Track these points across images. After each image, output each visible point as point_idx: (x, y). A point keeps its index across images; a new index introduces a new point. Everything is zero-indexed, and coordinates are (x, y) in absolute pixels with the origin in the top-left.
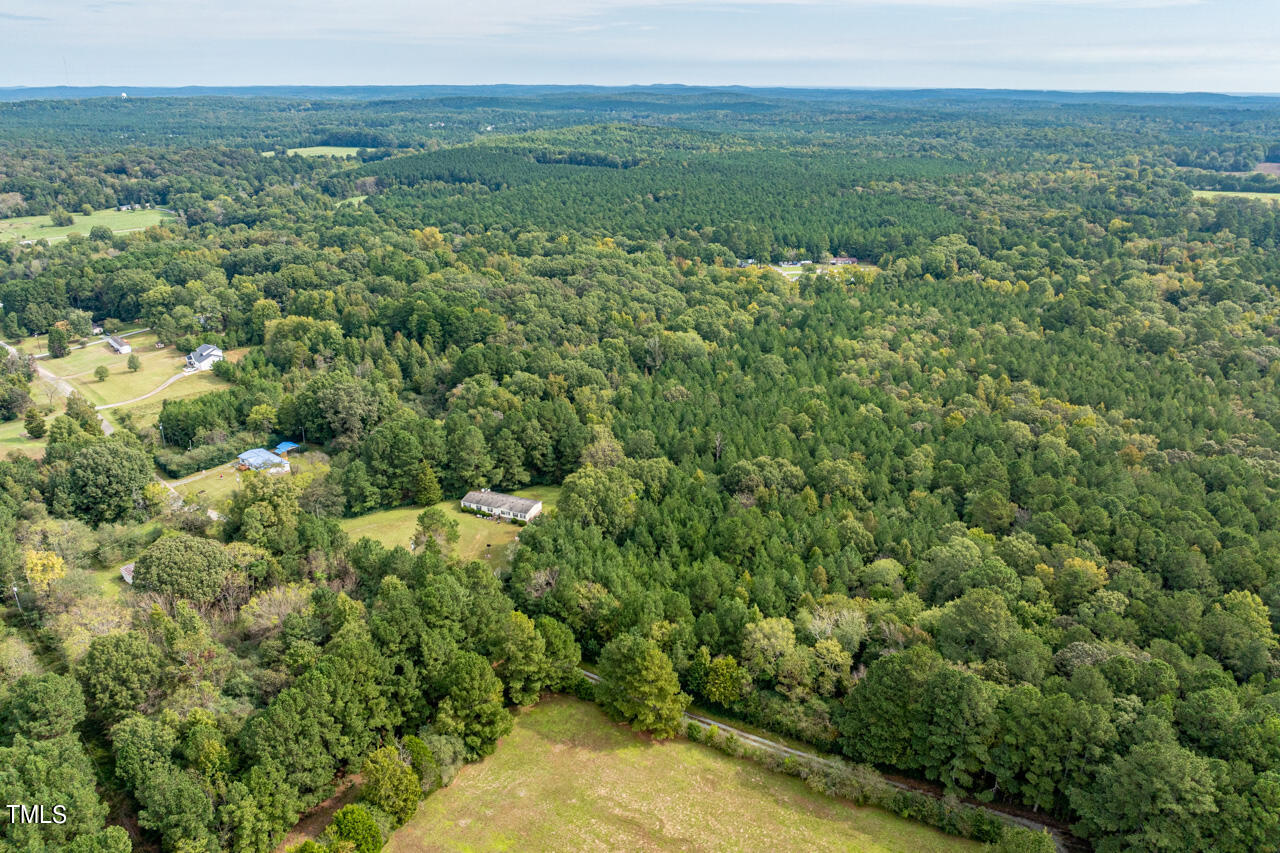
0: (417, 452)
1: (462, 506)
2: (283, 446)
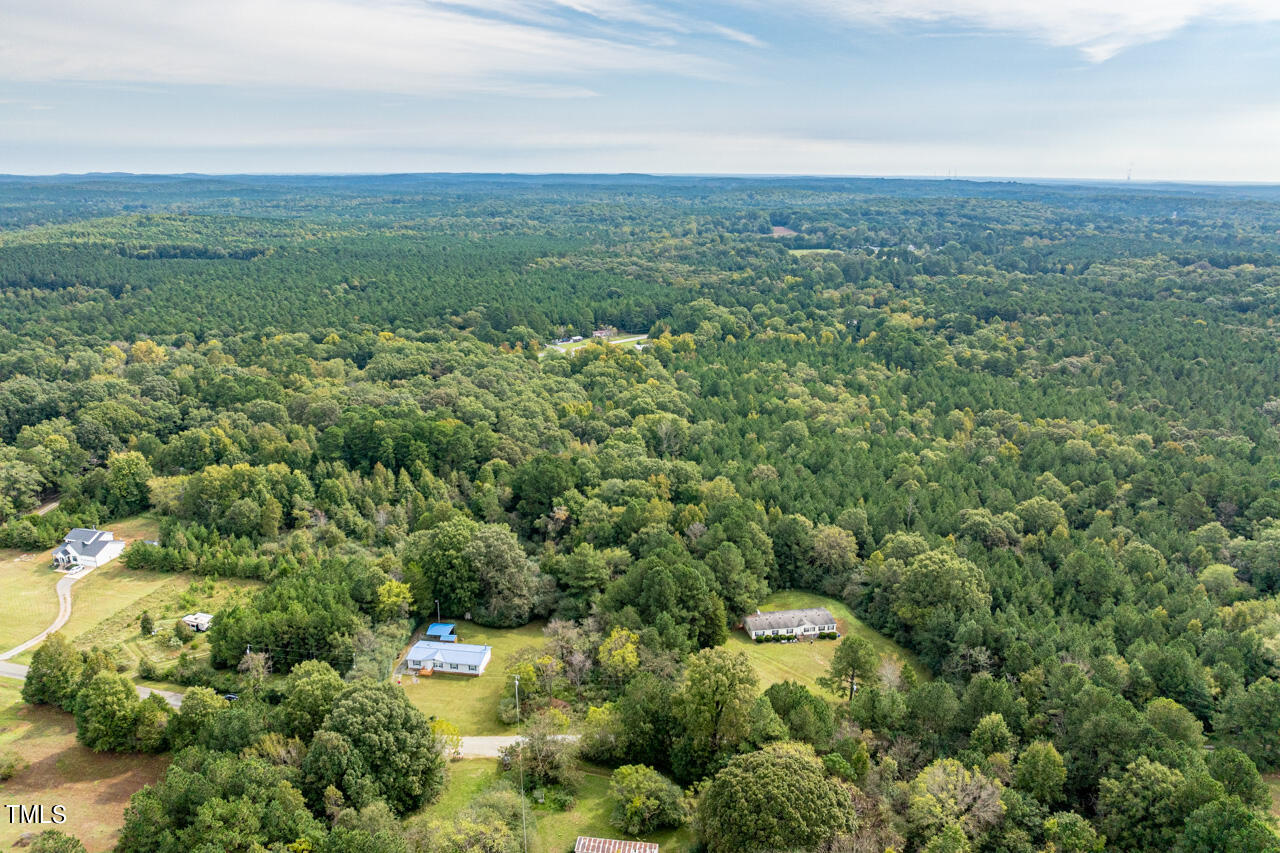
0: (705, 587)
1: (754, 637)
2: (433, 630)
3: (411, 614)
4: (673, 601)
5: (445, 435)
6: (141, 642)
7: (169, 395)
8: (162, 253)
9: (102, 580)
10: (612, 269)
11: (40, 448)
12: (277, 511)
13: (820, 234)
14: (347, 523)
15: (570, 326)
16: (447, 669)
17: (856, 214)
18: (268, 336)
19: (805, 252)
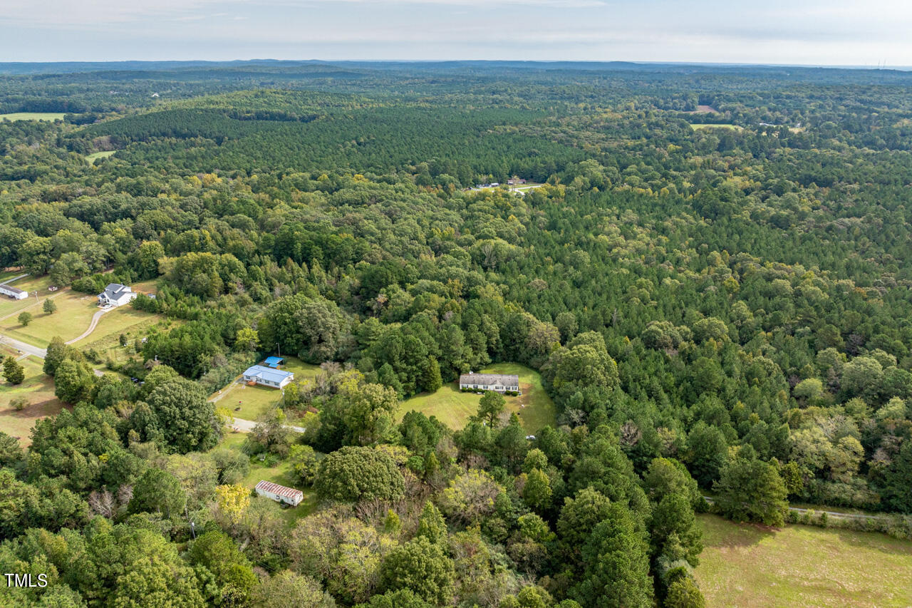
0: (425, 351)
1: (461, 388)
2: (271, 360)
3: (258, 350)
4: (397, 357)
5: (336, 244)
6: (118, 349)
7: (195, 209)
8: (259, 117)
9: (118, 314)
10: (545, 135)
11: (109, 235)
12: (219, 282)
13: (728, 113)
14: (256, 293)
15: (491, 175)
16: (263, 383)
17: (769, 97)
18: (287, 174)
19: (702, 126)
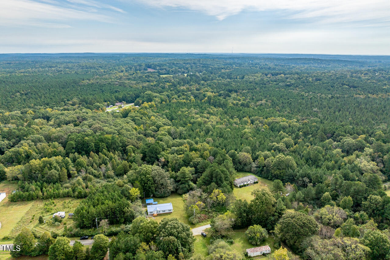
1: (239, 186)
2: (148, 202)
5: (109, 139)
10: (110, 83)
12: (66, 172)
13: (164, 70)
14: (92, 173)
15: (109, 102)
16: (161, 212)
17: (171, 64)
19: (165, 76)
